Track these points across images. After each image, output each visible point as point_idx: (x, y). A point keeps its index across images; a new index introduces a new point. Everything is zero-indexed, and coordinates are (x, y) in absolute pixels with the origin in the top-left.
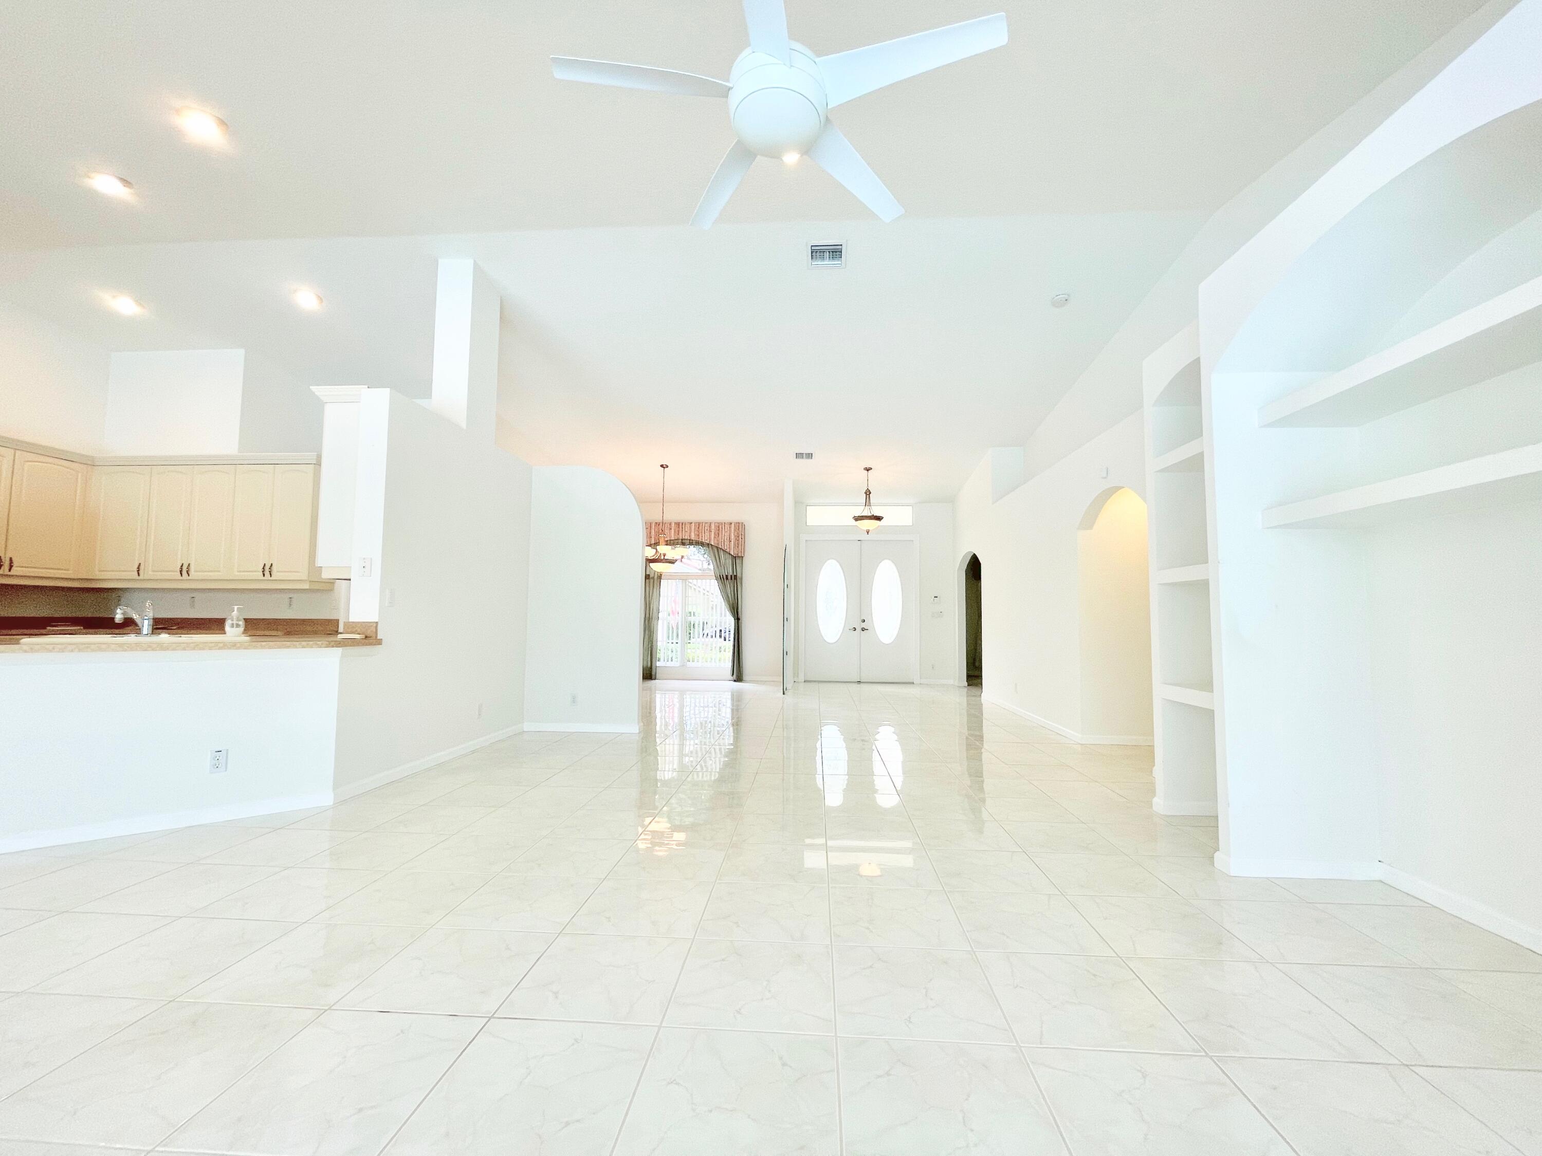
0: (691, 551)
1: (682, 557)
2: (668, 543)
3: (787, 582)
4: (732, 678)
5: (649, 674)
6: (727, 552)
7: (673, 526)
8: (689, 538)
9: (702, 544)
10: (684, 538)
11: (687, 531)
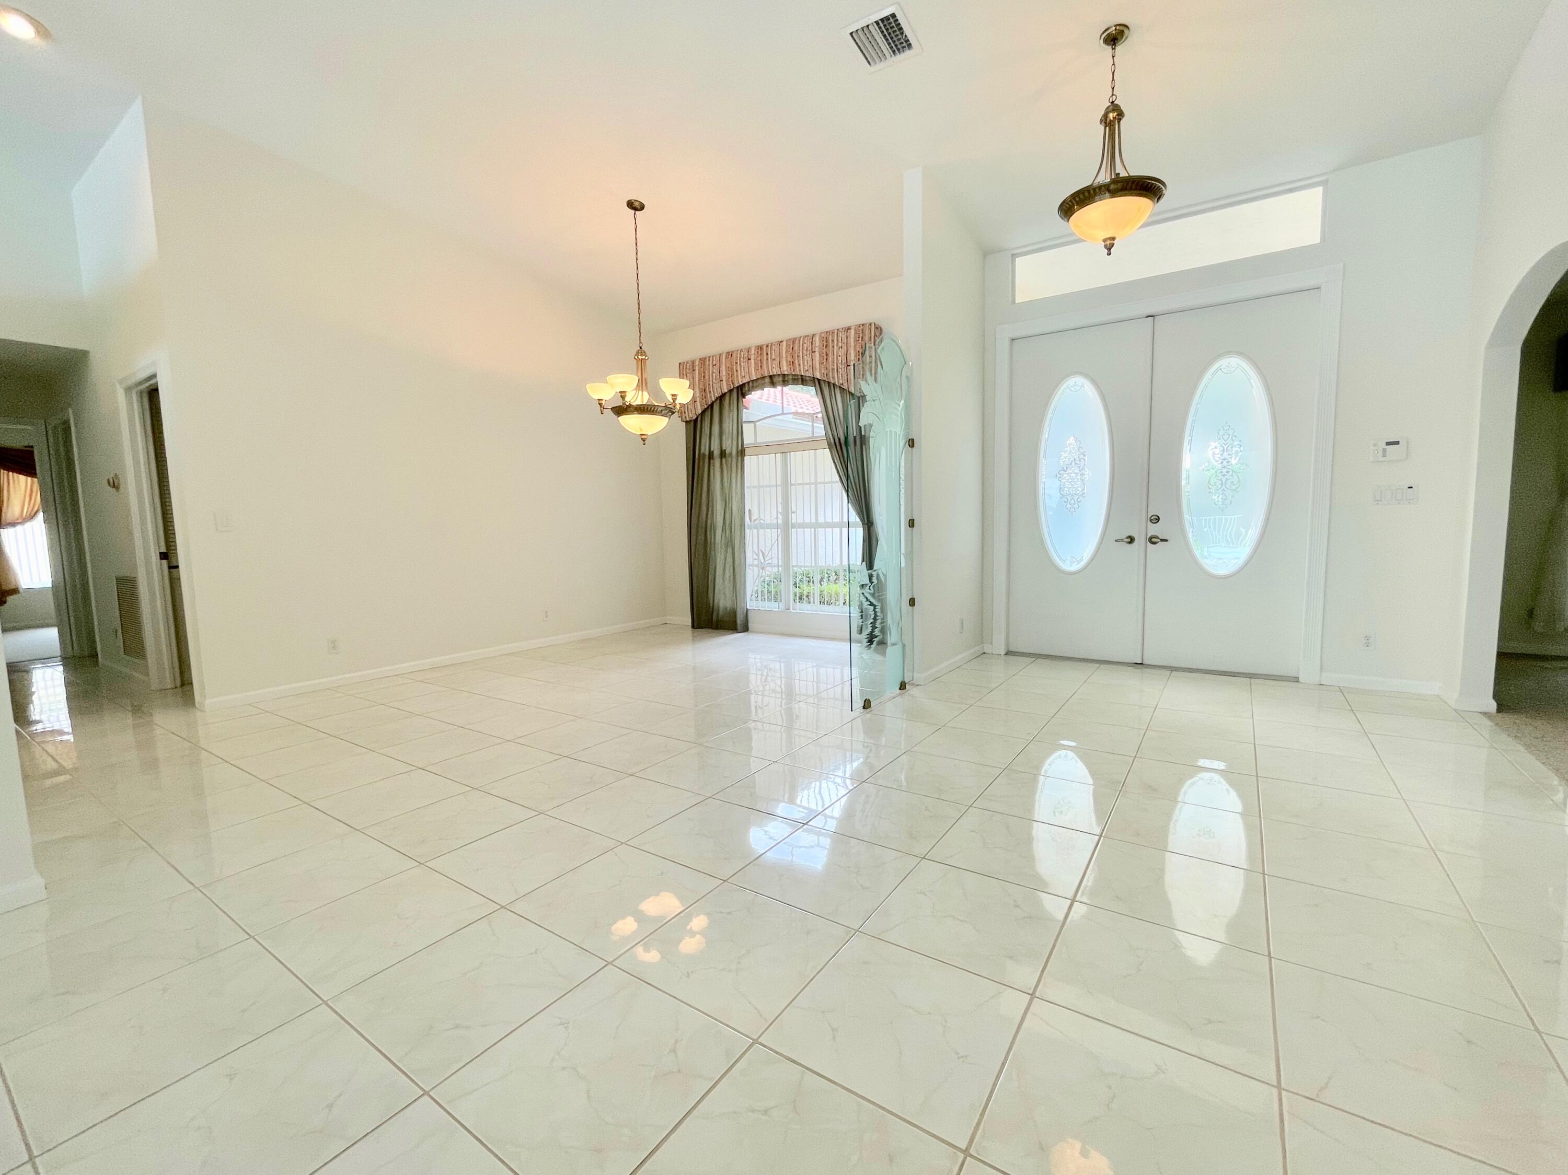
6: (845, 390)
8: (780, 372)
9: (803, 379)
10: (771, 374)
11: (775, 360)
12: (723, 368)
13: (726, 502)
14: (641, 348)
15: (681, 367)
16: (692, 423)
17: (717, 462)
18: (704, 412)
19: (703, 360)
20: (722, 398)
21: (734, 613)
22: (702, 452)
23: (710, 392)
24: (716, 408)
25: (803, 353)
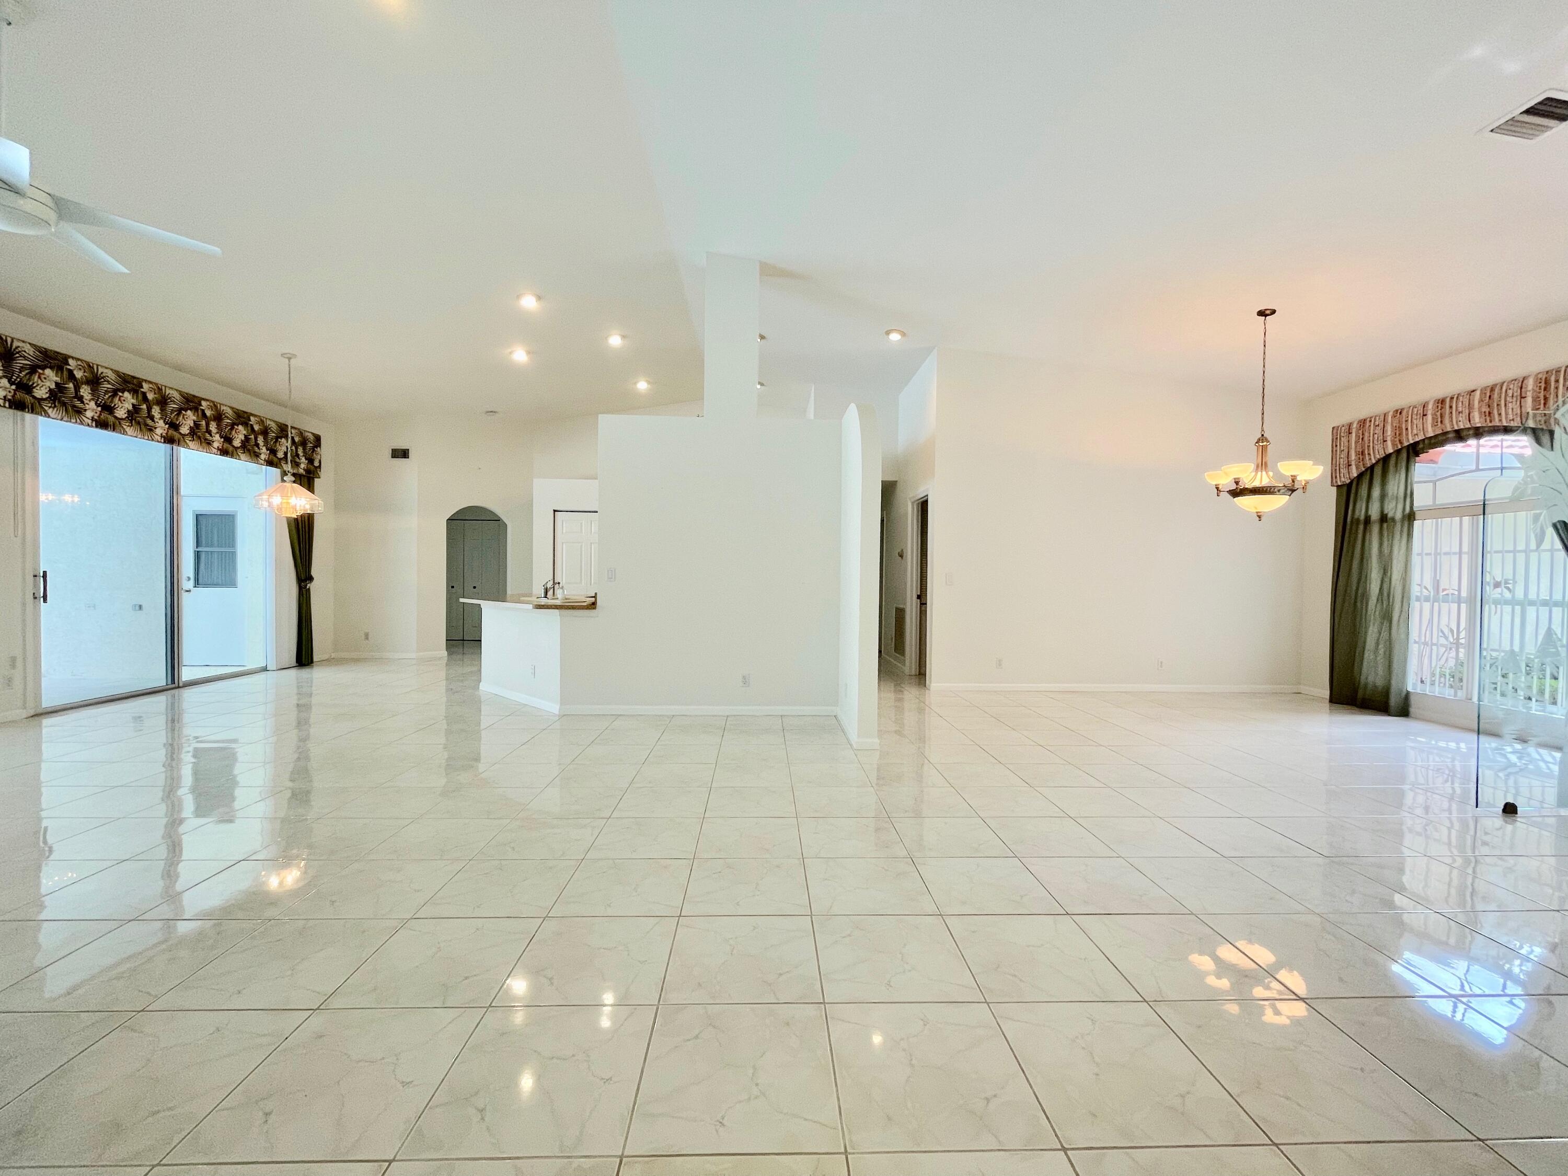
8: (1469, 425)
10: (1456, 428)
11: (1462, 412)
12: (1389, 428)
13: (1386, 571)
14: (1263, 435)
15: (1335, 431)
16: (1345, 489)
17: (1375, 529)
18: (1360, 476)
19: (1363, 423)
20: (1386, 459)
21: (1386, 692)
22: (1356, 517)
23: (1369, 454)
24: (1378, 471)
25: (1506, 401)
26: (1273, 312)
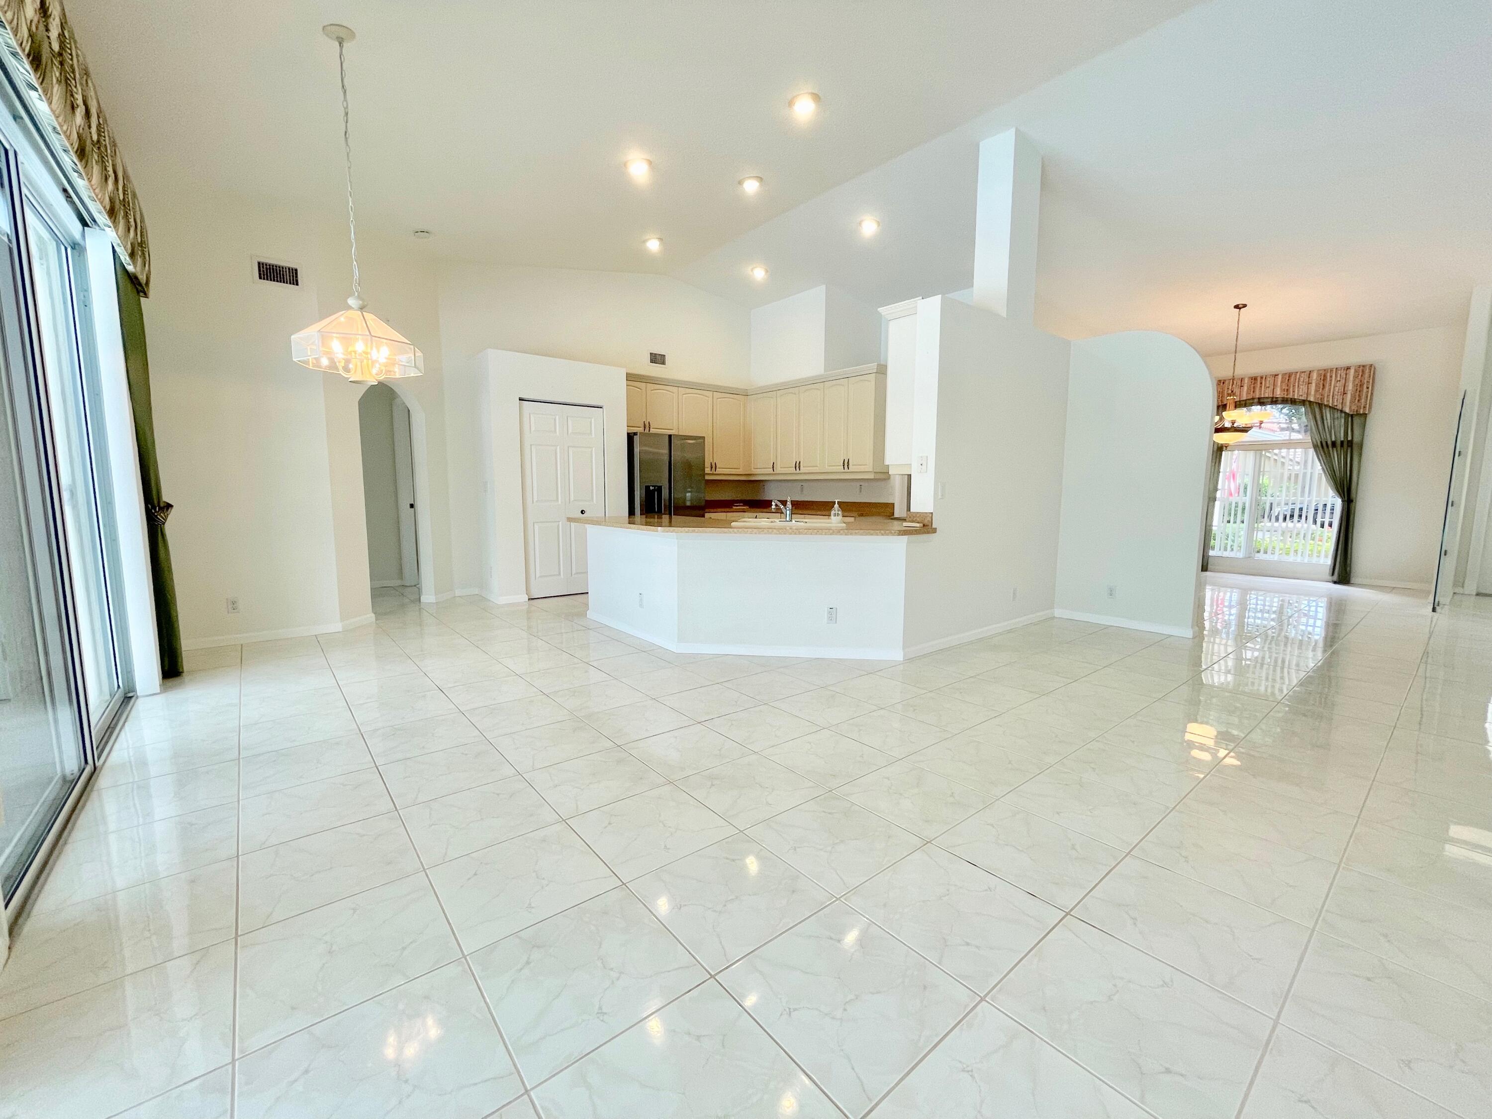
0: (1274, 415)
1: (1261, 423)
2: (1238, 405)
3: (1460, 448)
4: (1330, 578)
5: (1204, 568)
6: (1338, 410)
7: (1246, 381)
8: (1272, 396)
9: (1293, 402)
10: (1262, 397)
25: (1298, 384)
26: (1245, 306)
